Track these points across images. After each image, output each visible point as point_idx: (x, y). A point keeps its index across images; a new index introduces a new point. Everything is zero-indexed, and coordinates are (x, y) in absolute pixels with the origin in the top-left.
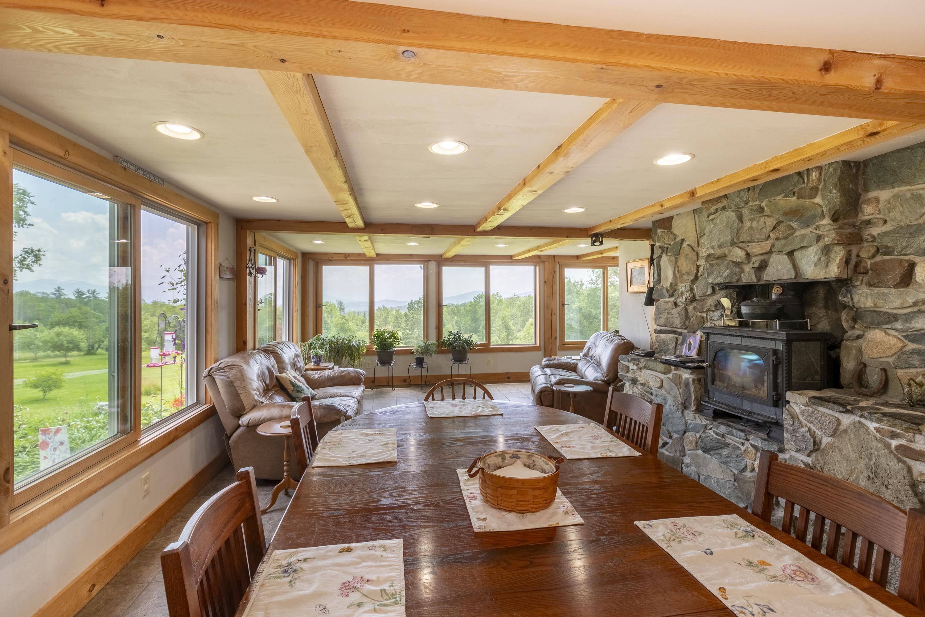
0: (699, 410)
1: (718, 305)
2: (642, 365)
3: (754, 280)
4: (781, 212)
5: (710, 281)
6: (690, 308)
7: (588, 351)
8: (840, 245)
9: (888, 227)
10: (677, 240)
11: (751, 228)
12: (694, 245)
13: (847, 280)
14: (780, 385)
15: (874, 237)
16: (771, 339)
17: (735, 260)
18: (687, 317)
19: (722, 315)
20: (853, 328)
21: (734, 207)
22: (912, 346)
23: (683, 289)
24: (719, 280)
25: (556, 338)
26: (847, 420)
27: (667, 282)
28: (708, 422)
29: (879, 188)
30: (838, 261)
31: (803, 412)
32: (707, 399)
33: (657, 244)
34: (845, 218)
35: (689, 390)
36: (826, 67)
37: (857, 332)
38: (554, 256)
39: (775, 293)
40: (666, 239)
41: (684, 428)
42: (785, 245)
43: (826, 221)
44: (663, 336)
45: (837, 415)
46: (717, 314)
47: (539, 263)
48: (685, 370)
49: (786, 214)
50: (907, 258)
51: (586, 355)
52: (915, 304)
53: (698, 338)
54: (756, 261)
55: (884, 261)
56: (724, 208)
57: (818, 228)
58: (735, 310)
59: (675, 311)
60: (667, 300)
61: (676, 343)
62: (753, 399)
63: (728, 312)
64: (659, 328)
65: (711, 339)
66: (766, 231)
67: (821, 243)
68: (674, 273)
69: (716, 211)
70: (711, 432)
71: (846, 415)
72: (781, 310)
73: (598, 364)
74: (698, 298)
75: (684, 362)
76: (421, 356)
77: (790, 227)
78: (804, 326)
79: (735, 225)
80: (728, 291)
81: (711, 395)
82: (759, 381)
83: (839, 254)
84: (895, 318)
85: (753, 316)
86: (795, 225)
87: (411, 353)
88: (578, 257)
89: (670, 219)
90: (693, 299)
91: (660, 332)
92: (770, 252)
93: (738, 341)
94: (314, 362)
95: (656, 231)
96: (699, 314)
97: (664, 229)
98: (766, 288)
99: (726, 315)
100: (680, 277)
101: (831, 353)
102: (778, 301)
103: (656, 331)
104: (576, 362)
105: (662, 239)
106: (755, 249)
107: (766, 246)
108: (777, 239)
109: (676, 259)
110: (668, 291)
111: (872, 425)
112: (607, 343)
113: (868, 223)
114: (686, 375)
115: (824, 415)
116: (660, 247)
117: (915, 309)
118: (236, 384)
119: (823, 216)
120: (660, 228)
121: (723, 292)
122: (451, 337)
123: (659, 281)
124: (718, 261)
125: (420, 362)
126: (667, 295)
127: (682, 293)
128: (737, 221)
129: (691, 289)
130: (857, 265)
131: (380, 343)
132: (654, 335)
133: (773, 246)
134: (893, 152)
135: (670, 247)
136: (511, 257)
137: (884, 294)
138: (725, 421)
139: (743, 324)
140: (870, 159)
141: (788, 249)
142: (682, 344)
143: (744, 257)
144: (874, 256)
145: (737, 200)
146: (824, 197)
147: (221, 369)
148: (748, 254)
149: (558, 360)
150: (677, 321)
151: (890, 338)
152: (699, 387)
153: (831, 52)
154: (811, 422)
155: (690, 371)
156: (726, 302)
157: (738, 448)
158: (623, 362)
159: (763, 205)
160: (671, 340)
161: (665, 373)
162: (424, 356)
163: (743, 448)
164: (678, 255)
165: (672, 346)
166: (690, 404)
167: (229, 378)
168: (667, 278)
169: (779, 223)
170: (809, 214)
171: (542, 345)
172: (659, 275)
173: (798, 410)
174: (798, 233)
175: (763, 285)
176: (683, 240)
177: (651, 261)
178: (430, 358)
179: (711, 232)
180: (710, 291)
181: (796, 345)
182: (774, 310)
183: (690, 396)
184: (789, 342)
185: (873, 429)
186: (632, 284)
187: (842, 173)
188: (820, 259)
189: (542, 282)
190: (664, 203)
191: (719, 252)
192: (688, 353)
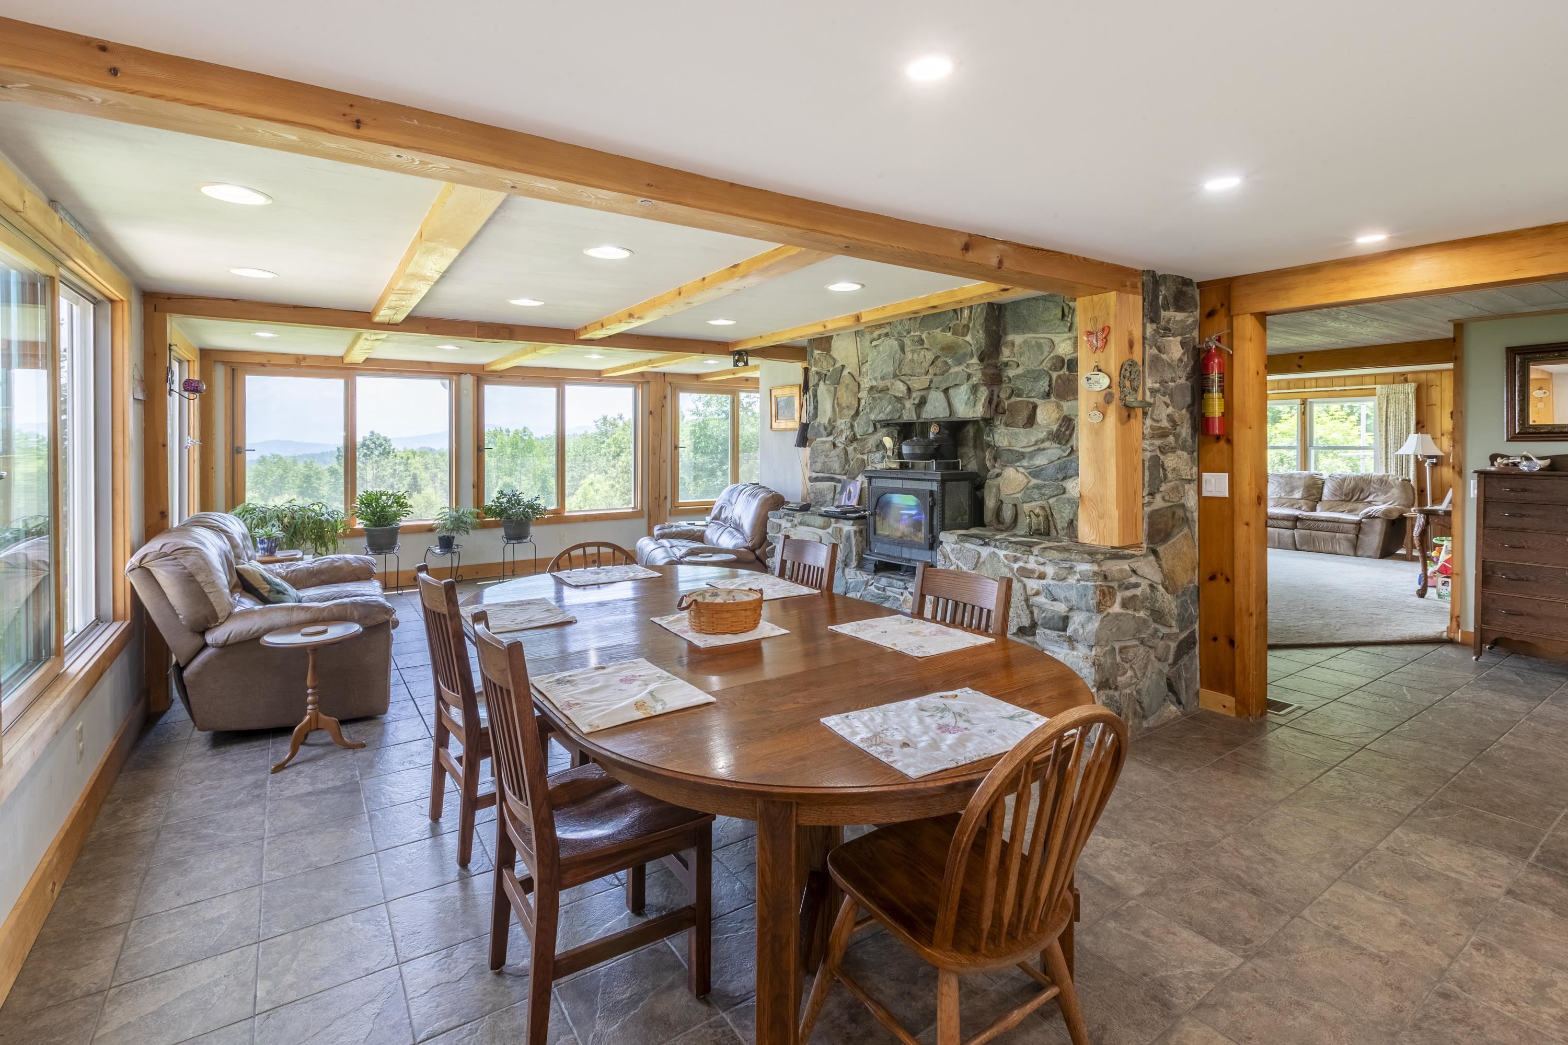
0: (860, 566)
1: (880, 446)
2: (796, 521)
3: (914, 418)
4: (939, 347)
5: (872, 417)
6: (850, 449)
7: (720, 512)
8: (985, 385)
9: (1020, 371)
10: (837, 366)
11: (912, 360)
12: (856, 374)
13: (990, 419)
14: (935, 527)
15: (1010, 379)
16: (928, 480)
17: (897, 394)
18: (847, 461)
19: (884, 457)
20: (994, 467)
21: (896, 336)
22: (1034, 481)
23: (843, 427)
24: (882, 416)
25: (666, 498)
26: (985, 551)
27: (824, 418)
28: (870, 577)
29: (1014, 332)
30: (983, 401)
31: (953, 550)
32: (868, 552)
33: (814, 369)
34: (989, 359)
35: (851, 544)
36: (966, 248)
37: (997, 471)
38: (664, 374)
39: (933, 431)
40: (825, 364)
41: (844, 589)
42: (941, 382)
43: (975, 360)
44: (820, 485)
45: (979, 549)
46: (879, 455)
47: (643, 383)
48: (846, 522)
49: (943, 349)
50: (1032, 400)
51: (716, 518)
52: (1036, 443)
53: (859, 484)
54: (916, 395)
55: (1016, 402)
56: (887, 335)
57: (968, 366)
58: (896, 451)
59: (834, 453)
60: (824, 439)
61: (835, 492)
62: (912, 545)
63: (890, 453)
64: (814, 475)
65: (873, 484)
66: (926, 364)
67: (970, 382)
68: (833, 407)
69: (879, 337)
70: (872, 588)
71: (984, 548)
72: (937, 449)
73: (738, 528)
74: (859, 437)
75: (845, 513)
76: (449, 534)
77: (946, 363)
78: (956, 466)
79: (898, 356)
80: (891, 429)
81: (872, 547)
82: (917, 525)
83: (983, 393)
84: (1022, 456)
85: (913, 456)
86: (950, 361)
87: (430, 529)
88: (697, 376)
89: (829, 339)
90: (853, 439)
91: (816, 480)
92: (929, 388)
93: (898, 484)
94: (263, 549)
95: (812, 351)
96: (860, 456)
97: (821, 350)
98: (925, 426)
99: (888, 457)
100: (840, 411)
101: (978, 493)
102: (936, 440)
103: (812, 480)
104: (702, 528)
105: (820, 364)
106: (918, 383)
107: (924, 381)
108: (935, 375)
109: (836, 388)
110: (826, 428)
111: (1001, 553)
112: (750, 498)
113: (1006, 364)
114: (848, 527)
115: (969, 550)
116: (817, 373)
117: (1036, 447)
118: (199, 579)
119: (972, 356)
120: (818, 349)
121: (884, 430)
122: (505, 500)
123: (816, 415)
124: (880, 395)
125: (447, 544)
126: (824, 433)
127: (842, 431)
128: (899, 351)
129: (852, 426)
130: (997, 406)
131: (374, 514)
132: (809, 484)
133: (931, 382)
134: (1024, 300)
135: (829, 374)
136: (599, 373)
137: (1016, 434)
138: (886, 574)
139: (903, 466)
140: (1008, 304)
141: (944, 386)
142: (841, 493)
143: (906, 392)
144: (1009, 397)
145: (900, 328)
146: (973, 336)
147: (166, 555)
148: (909, 389)
149: (677, 527)
150: (836, 466)
151: (1019, 475)
152: (860, 539)
153: (970, 235)
154: (959, 559)
155: (851, 522)
156: (888, 442)
157: (898, 599)
158: (774, 519)
159: (924, 336)
160: (828, 489)
161: (824, 528)
162: (454, 534)
163: (902, 598)
164: (838, 384)
165: (829, 497)
166: (851, 560)
167: (185, 568)
168: (825, 412)
169: (937, 358)
170: (962, 351)
171: (646, 509)
172: (816, 408)
173: (949, 550)
174: (952, 370)
175: (922, 423)
176: (843, 366)
177: (805, 388)
178: (465, 536)
179: (874, 361)
180: (871, 430)
181: (950, 485)
182: (931, 450)
183: (851, 551)
184: (943, 482)
185: (1002, 557)
186: (777, 418)
187: (987, 314)
188: (969, 398)
189: (646, 413)
190: (827, 324)
191: (881, 384)
192: (848, 503)
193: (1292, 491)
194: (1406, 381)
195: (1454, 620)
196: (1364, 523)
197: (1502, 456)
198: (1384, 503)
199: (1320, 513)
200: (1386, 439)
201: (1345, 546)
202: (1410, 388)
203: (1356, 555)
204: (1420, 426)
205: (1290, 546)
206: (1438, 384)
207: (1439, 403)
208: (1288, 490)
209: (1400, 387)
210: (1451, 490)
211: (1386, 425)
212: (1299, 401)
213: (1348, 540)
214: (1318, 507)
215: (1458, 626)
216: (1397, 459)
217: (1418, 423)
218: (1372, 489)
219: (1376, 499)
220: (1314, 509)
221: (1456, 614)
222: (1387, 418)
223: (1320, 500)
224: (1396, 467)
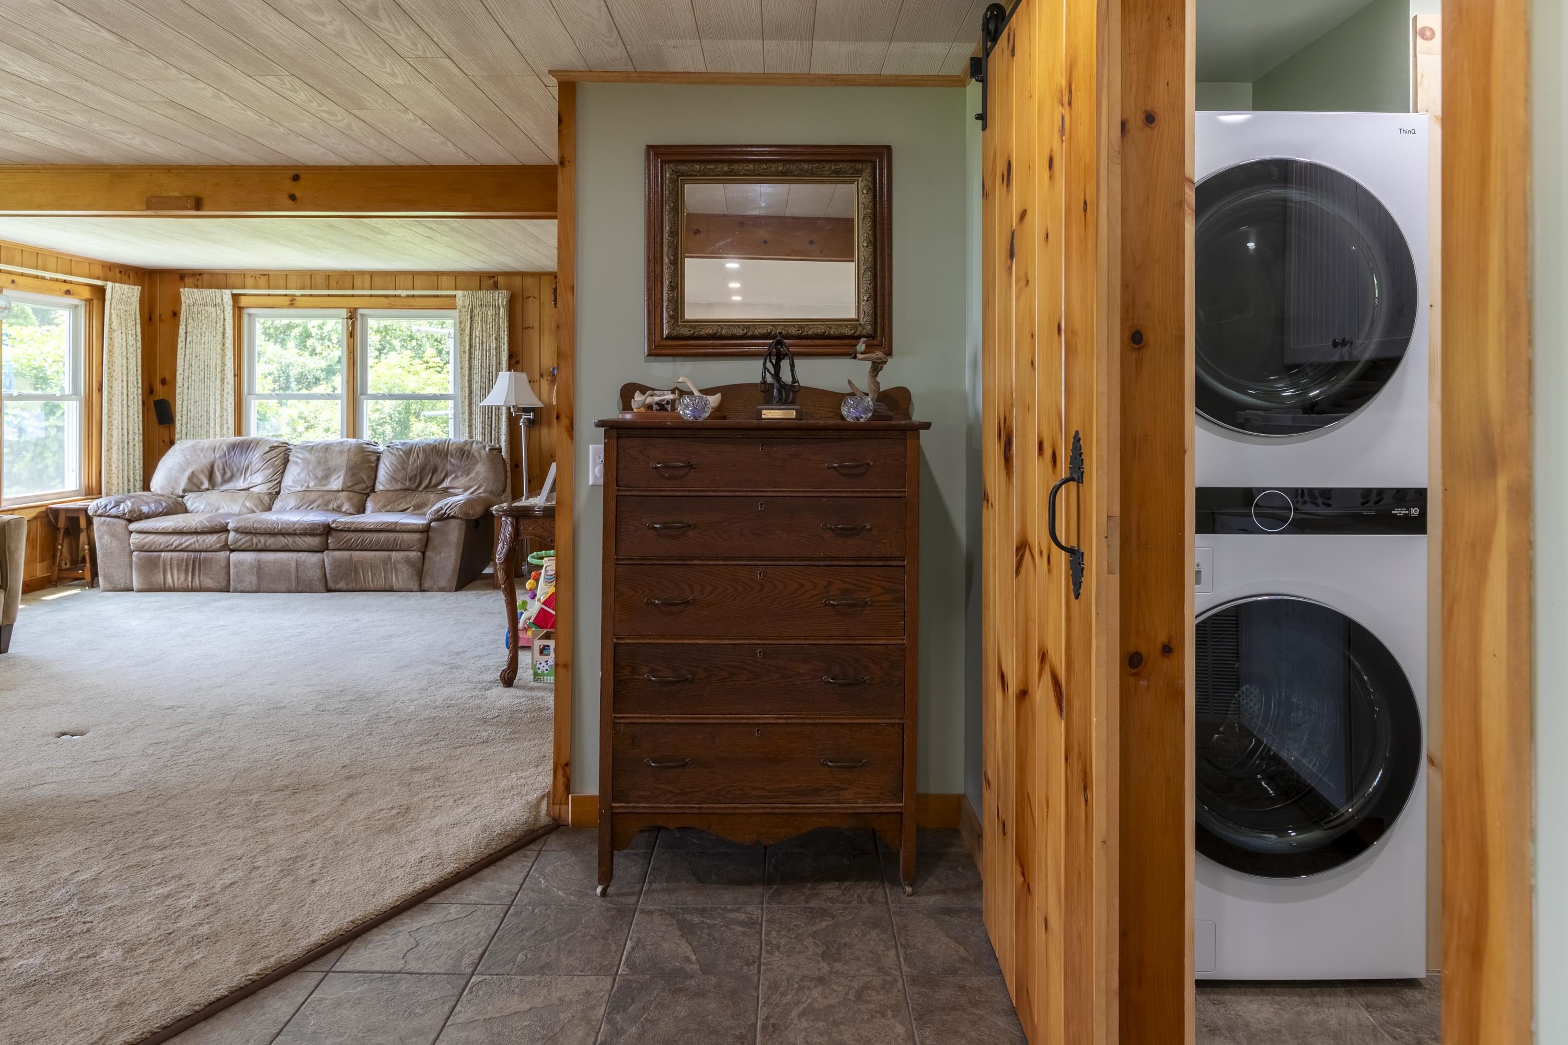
193: (326, 477)
194: (496, 287)
195: (560, 773)
196: (435, 529)
197: (644, 390)
198: (466, 490)
199: (372, 517)
200: (470, 381)
201: (403, 575)
202: (501, 298)
203: (422, 590)
204: (513, 361)
205: (320, 585)
206: (537, 295)
207: (537, 325)
208: (320, 474)
209: (487, 296)
210: (554, 465)
211: (470, 358)
212: (344, 313)
213: (409, 562)
214: (369, 505)
215: (568, 789)
216: (484, 414)
217: (511, 356)
218: (449, 467)
219: (455, 484)
220: (361, 510)
221: (563, 761)
222: (471, 346)
223: (373, 489)
224: (484, 428)
